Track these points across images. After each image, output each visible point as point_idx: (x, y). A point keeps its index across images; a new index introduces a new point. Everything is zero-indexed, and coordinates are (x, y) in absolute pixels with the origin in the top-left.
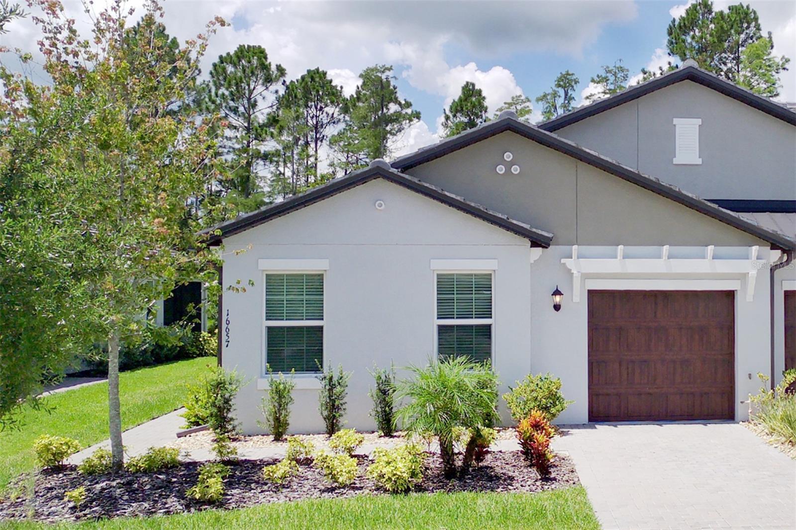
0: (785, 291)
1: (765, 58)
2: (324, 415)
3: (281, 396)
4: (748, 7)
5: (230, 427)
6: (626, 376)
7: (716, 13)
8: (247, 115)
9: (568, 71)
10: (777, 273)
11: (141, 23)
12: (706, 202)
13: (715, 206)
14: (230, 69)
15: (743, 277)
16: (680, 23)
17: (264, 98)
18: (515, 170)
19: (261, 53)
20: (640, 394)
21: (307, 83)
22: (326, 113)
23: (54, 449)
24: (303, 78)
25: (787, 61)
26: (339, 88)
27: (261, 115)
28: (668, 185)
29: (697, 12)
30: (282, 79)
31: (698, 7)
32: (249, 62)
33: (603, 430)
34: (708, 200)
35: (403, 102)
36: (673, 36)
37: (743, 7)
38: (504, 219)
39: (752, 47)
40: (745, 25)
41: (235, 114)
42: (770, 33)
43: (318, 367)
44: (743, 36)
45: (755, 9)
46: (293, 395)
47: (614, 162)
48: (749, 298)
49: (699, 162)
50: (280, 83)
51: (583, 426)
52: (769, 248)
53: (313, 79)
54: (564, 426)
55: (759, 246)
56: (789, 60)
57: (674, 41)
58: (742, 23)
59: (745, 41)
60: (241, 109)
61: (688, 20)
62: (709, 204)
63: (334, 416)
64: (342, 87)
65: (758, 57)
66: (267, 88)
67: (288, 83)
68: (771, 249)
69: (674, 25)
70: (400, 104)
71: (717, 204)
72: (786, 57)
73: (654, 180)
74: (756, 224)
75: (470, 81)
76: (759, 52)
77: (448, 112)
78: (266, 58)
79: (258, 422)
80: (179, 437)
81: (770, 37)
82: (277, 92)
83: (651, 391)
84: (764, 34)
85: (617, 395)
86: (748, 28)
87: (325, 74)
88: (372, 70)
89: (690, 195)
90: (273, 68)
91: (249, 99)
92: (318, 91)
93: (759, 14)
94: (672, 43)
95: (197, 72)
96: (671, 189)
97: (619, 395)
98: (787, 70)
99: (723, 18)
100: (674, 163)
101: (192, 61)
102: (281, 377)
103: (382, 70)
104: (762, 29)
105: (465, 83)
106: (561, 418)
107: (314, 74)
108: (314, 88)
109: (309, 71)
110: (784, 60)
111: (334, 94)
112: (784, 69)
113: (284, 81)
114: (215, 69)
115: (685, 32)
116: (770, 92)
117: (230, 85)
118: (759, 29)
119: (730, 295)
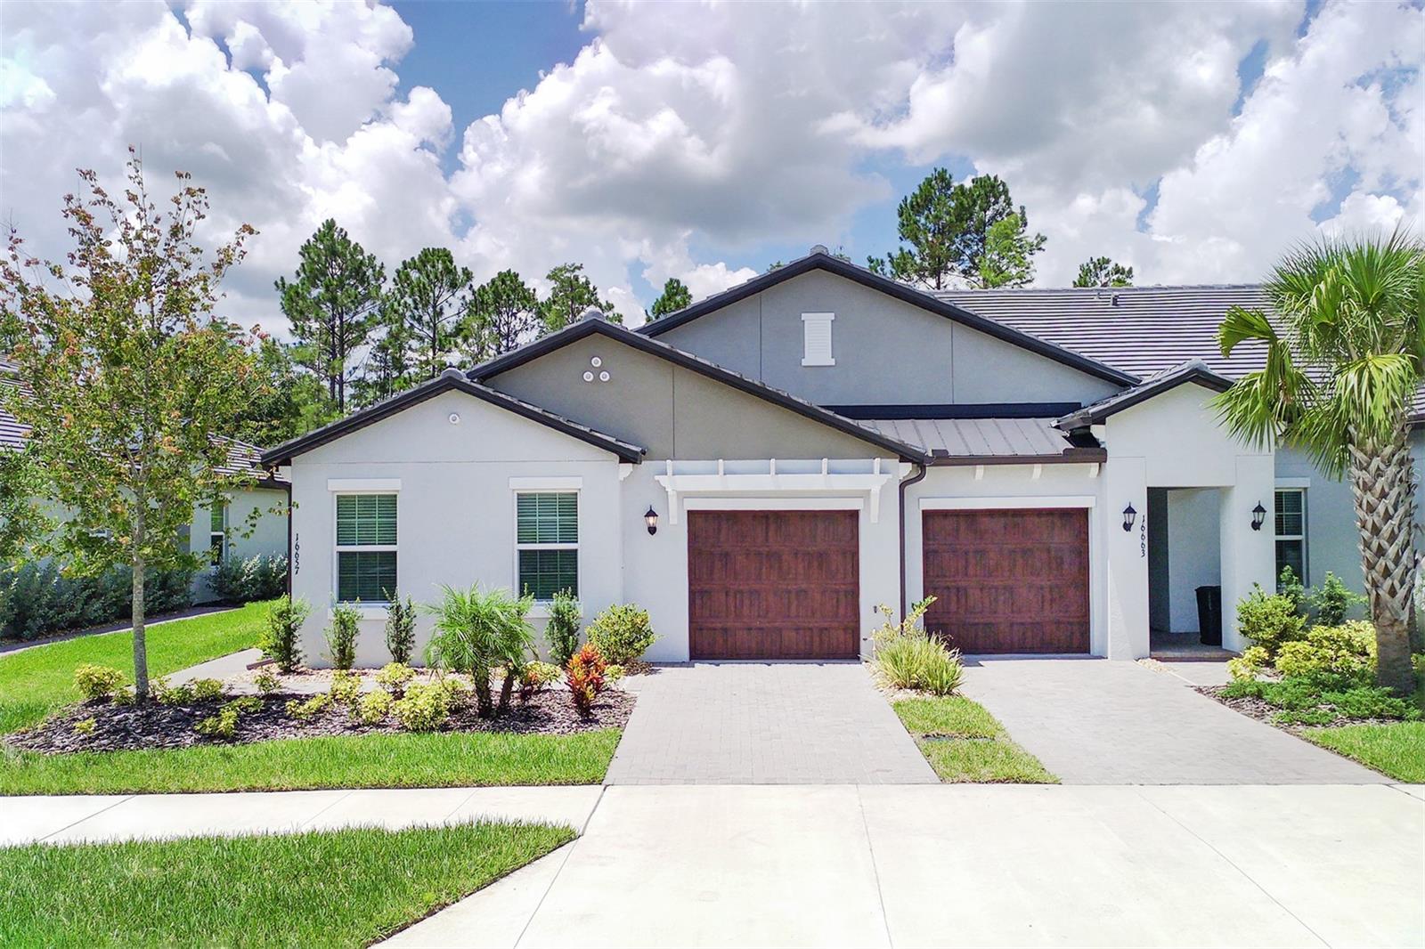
0: (923, 511)
1: (1015, 238)
2: (392, 648)
3: (346, 628)
4: (996, 178)
5: (295, 660)
6: (733, 609)
7: (955, 189)
8: (431, 324)
9: (779, 263)
10: (907, 489)
11: (322, 229)
12: (820, 409)
13: (831, 413)
14: (414, 275)
15: (865, 495)
16: (912, 202)
17: (450, 305)
18: (605, 377)
19: (446, 256)
20: (750, 629)
21: (497, 287)
22: (520, 319)
23: (95, 679)
24: (493, 281)
25: (1043, 240)
26: (531, 291)
27: (448, 322)
28: (775, 390)
29: (933, 188)
30: (469, 284)
31: (934, 182)
32: (433, 267)
33: (702, 669)
34: (822, 407)
35: (604, 304)
36: (904, 217)
37: (989, 179)
38: (585, 432)
39: (1000, 225)
40: (993, 200)
41: (419, 323)
42: (1022, 208)
43: (385, 596)
44: (989, 213)
45: (1003, 181)
46: (359, 625)
47: (713, 366)
48: (874, 519)
49: (832, 362)
50: (467, 288)
51: (682, 664)
52: (898, 460)
53: (503, 282)
54: (654, 664)
55: (881, 458)
56: (1046, 239)
57: (905, 222)
58: (987, 197)
59: (993, 218)
60: (426, 318)
61: (921, 196)
62: (823, 411)
63: (401, 649)
64: (534, 290)
65: (1007, 237)
66: (453, 294)
67: (476, 288)
68: (900, 462)
69: (906, 205)
70: (600, 306)
71: (832, 410)
72: (1042, 235)
73: (759, 385)
74: (878, 433)
75: (674, 278)
76: (1009, 232)
77: (650, 314)
78: (451, 262)
79: (321, 654)
80: (250, 669)
81: (1023, 213)
82: (464, 298)
83: (762, 626)
84: (1015, 208)
85: (722, 629)
86: (996, 202)
87: (516, 276)
88: (561, 270)
89: (801, 401)
90: (460, 271)
91: (434, 307)
92: (508, 296)
93: (1009, 186)
94: (903, 225)
95: (382, 279)
96: (779, 394)
97: (725, 630)
98: (1044, 250)
99: (963, 193)
100: (803, 364)
101: (378, 269)
102: (346, 606)
103: (572, 269)
104: (1013, 203)
105: (669, 280)
106: (648, 655)
107: (506, 276)
108: (505, 292)
109: (500, 274)
110: (1039, 239)
111: (527, 298)
112: (1040, 249)
113: (471, 286)
114: (398, 276)
115: (918, 212)
116: (1020, 278)
117: (412, 294)
118: (1009, 204)
119: (854, 515)
